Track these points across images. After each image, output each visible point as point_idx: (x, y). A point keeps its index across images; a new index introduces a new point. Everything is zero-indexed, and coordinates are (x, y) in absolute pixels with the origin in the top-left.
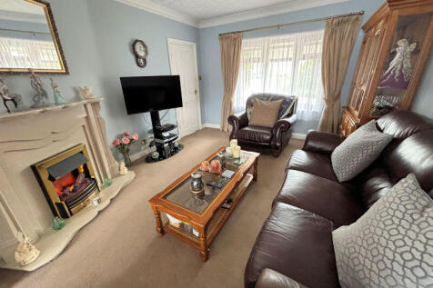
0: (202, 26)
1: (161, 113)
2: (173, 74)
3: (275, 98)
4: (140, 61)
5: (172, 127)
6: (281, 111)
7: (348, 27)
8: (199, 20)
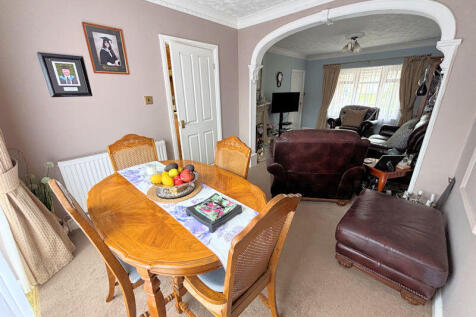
0: (310, 59)
1: (285, 114)
2: (292, 91)
3: (362, 108)
4: (279, 83)
5: (290, 124)
6: (366, 117)
7: (420, 63)
8: (308, 56)
